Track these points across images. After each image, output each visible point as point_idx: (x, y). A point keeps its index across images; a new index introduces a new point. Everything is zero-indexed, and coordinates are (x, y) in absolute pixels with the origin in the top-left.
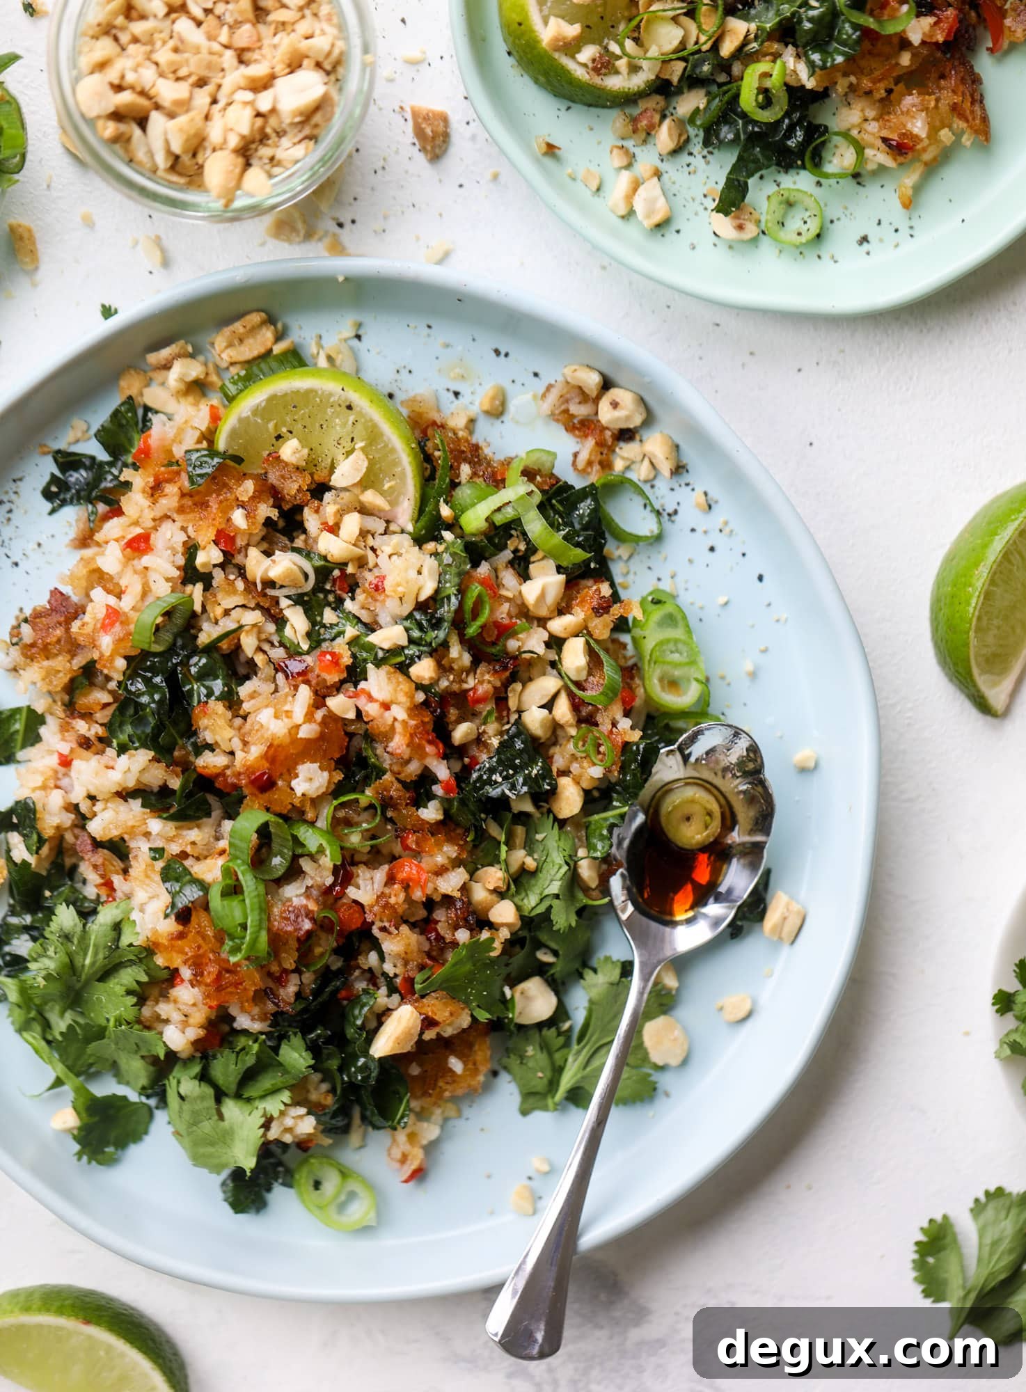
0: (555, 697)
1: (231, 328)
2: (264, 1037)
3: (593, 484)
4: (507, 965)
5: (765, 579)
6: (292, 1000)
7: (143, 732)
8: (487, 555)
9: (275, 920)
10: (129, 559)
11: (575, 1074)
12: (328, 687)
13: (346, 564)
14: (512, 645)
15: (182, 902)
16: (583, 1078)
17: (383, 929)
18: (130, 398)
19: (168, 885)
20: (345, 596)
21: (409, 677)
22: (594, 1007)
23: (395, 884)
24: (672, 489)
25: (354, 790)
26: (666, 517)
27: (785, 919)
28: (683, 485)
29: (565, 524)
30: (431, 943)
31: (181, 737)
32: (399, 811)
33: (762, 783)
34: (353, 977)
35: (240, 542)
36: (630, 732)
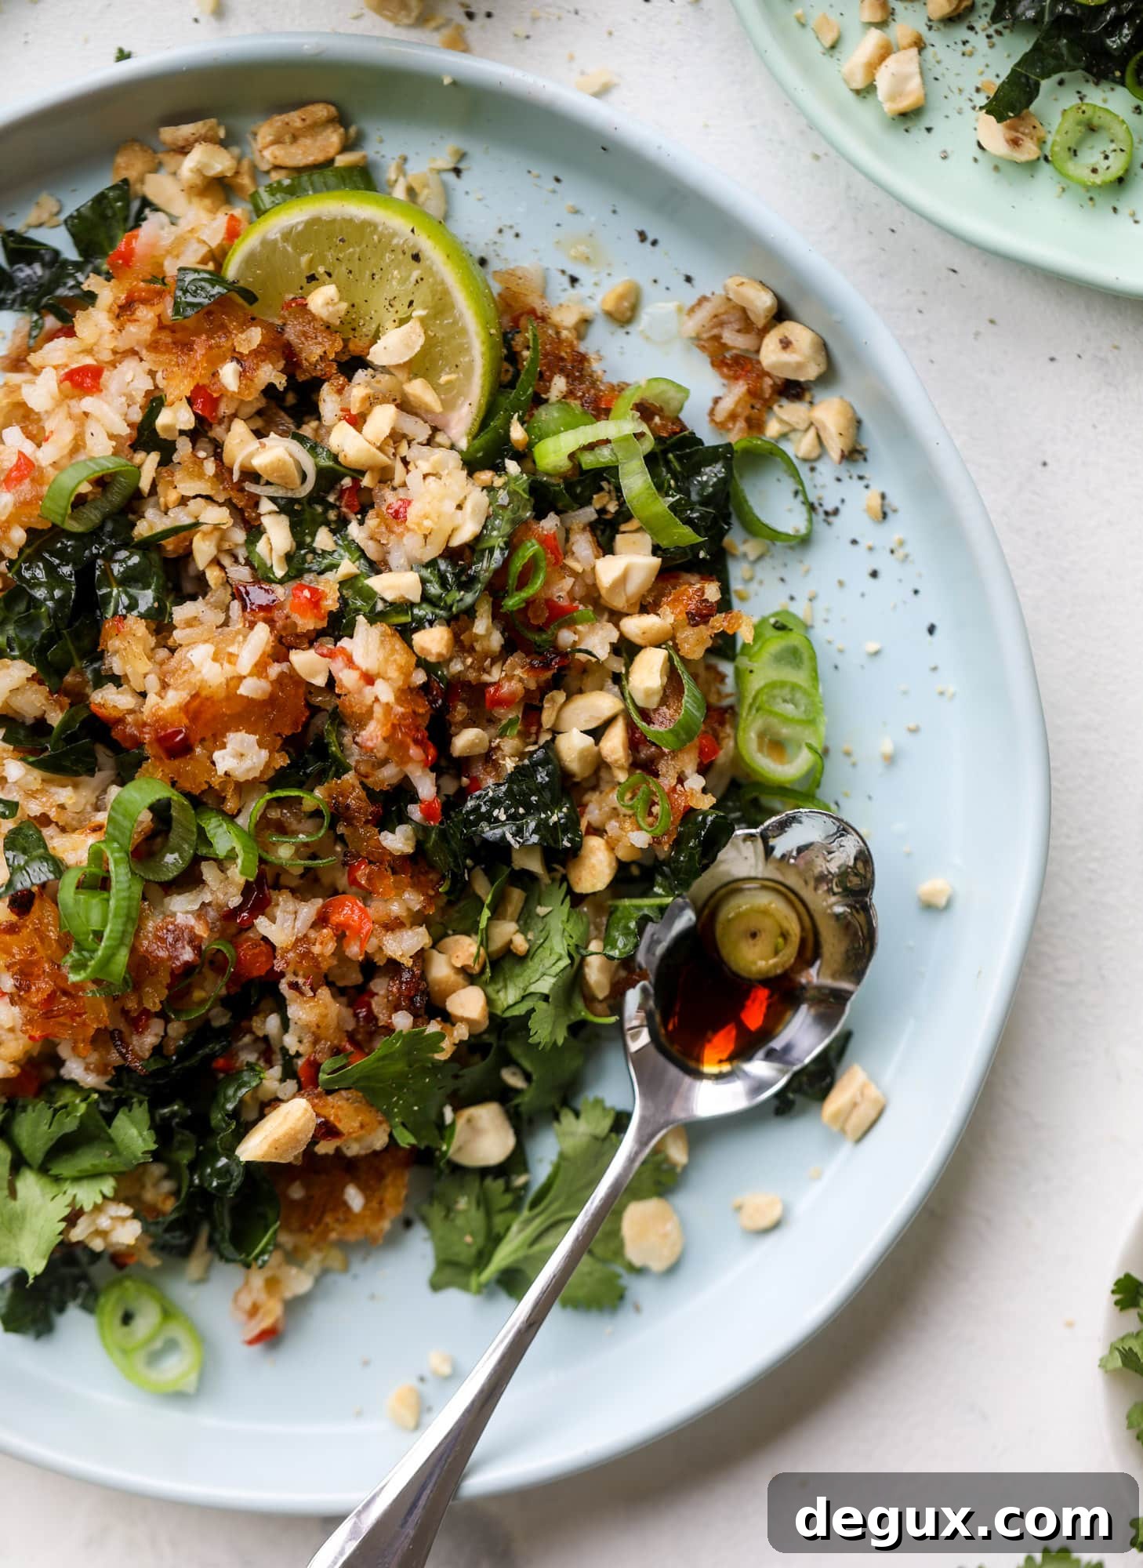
0: (609, 723)
1: (285, 117)
2: (96, 1096)
3: (729, 445)
4: (456, 1077)
5: (938, 632)
6: (147, 1055)
7: (30, 639)
8: (560, 505)
9: (146, 938)
10: (65, 397)
11: (516, 1251)
12: (298, 636)
13: (362, 473)
14: (566, 637)
15: (23, 882)
16: (527, 1258)
17: (294, 986)
18: (125, 181)
19: (10, 854)
20: (352, 516)
21: (411, 646)
22: (564, 1164)
23: (324, 927)
24: (839, 480)
25: (300, 785)
26: (822, 516)
27: (855, 1105)
28: (855, 477)
29: (679, 490)
30: (358, 1021)
31: (81, 658)
32: (356, 828)
33: (866, 909)
34: (240, 1043)
35: (224, 409)
36: (699, 795)
